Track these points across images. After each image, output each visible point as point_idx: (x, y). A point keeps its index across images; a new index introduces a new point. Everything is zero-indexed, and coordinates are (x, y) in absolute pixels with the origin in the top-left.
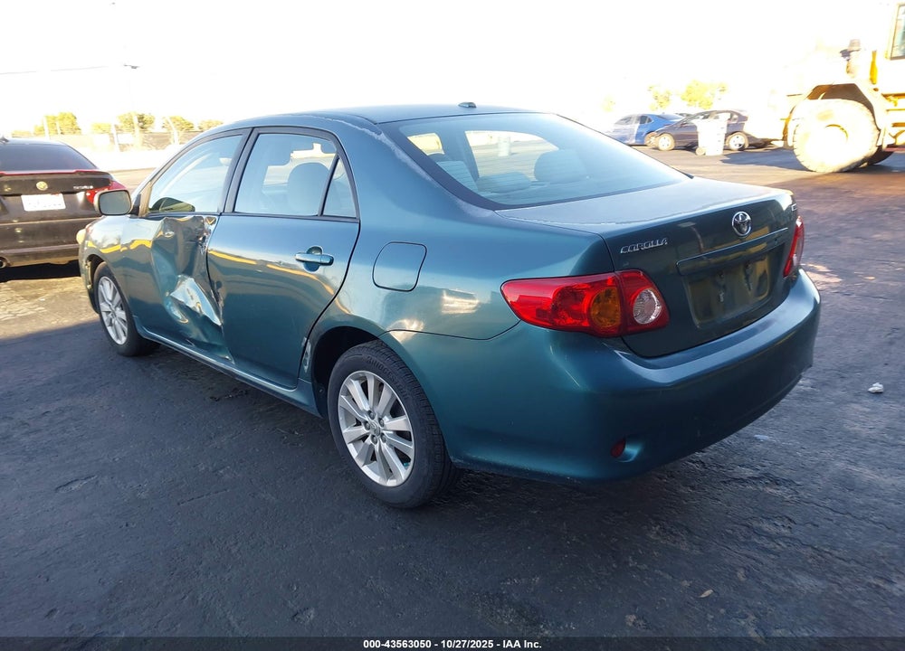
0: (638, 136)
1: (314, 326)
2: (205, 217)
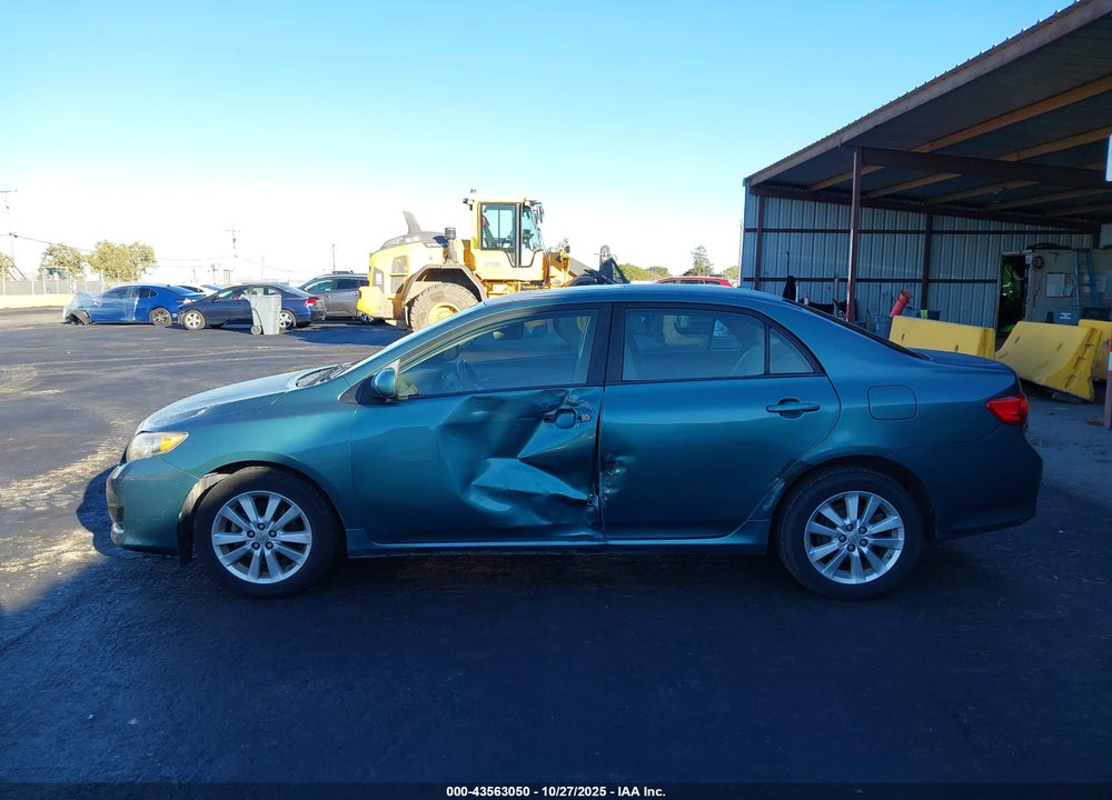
1: (789, 465)
2: (571, 390)
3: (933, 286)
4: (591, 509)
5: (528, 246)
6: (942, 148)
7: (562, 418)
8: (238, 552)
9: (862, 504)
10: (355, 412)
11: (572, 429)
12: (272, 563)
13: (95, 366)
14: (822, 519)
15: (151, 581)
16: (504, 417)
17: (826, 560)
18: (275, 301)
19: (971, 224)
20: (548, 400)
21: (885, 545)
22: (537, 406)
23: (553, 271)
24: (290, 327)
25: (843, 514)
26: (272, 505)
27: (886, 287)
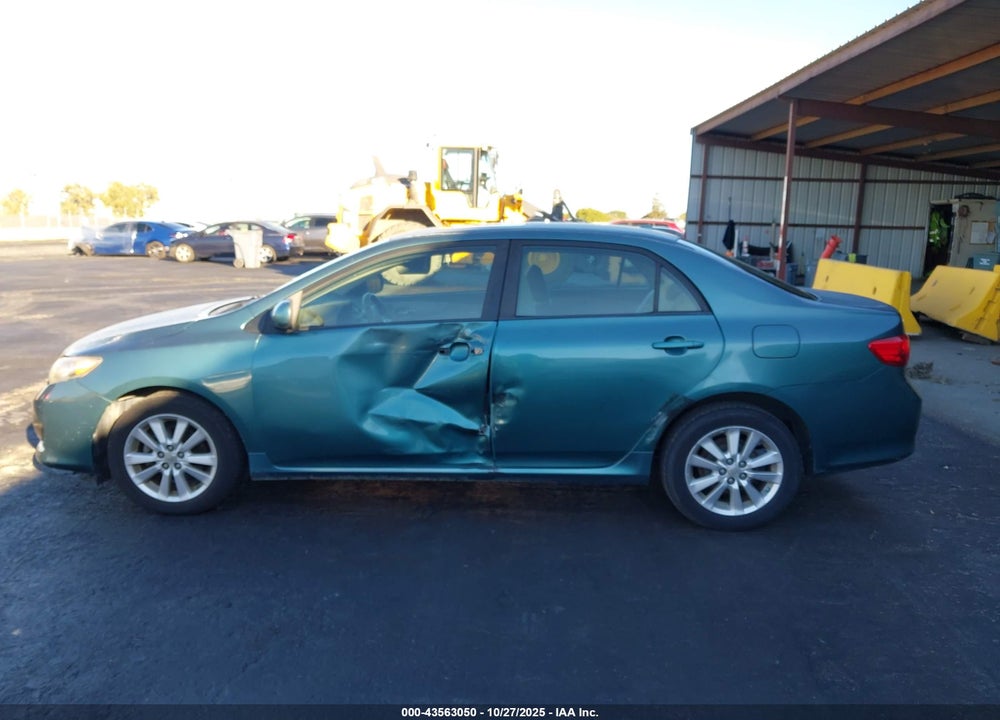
0: (137, 245)
1: (672, 400)
2: (465, 324)
3: (864, 233)
4: (482, 439)
5: (485, 187)
6: (873, 101)
7: (457, 351)
8: (149, 471)
9: (743, 438)
10: (258, 341)
11: (465, 362)
12: (181, 483)
13: (86, 294)
14: (702, 452)
15: (73, 496)
16: (401, 348)
17: (706, 491)
18: (257, 236)
19: (903, 174)
20: (443, 334)
21: (763, 479)
22: (433, 339)
23: (508, 211)
24: (270, 261)
25: (724, 448)
26: (180, 429)
27: (821, 232)
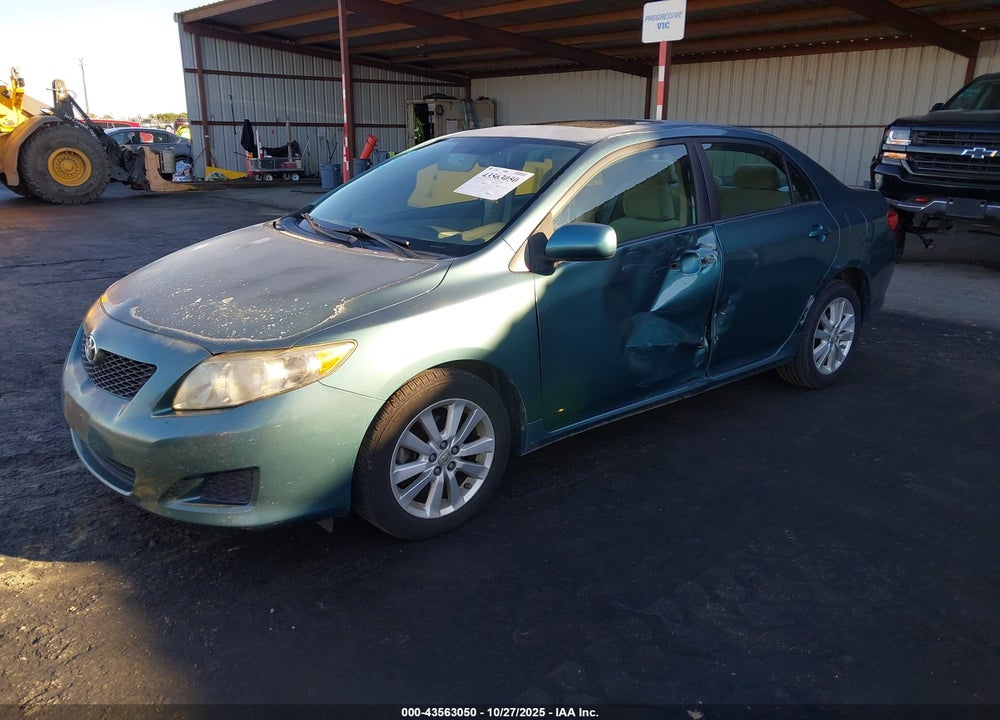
1: (818, 283)
2: (692, 232)
3: (359, 131)
4: (701, 352)
27: (321, 131)
